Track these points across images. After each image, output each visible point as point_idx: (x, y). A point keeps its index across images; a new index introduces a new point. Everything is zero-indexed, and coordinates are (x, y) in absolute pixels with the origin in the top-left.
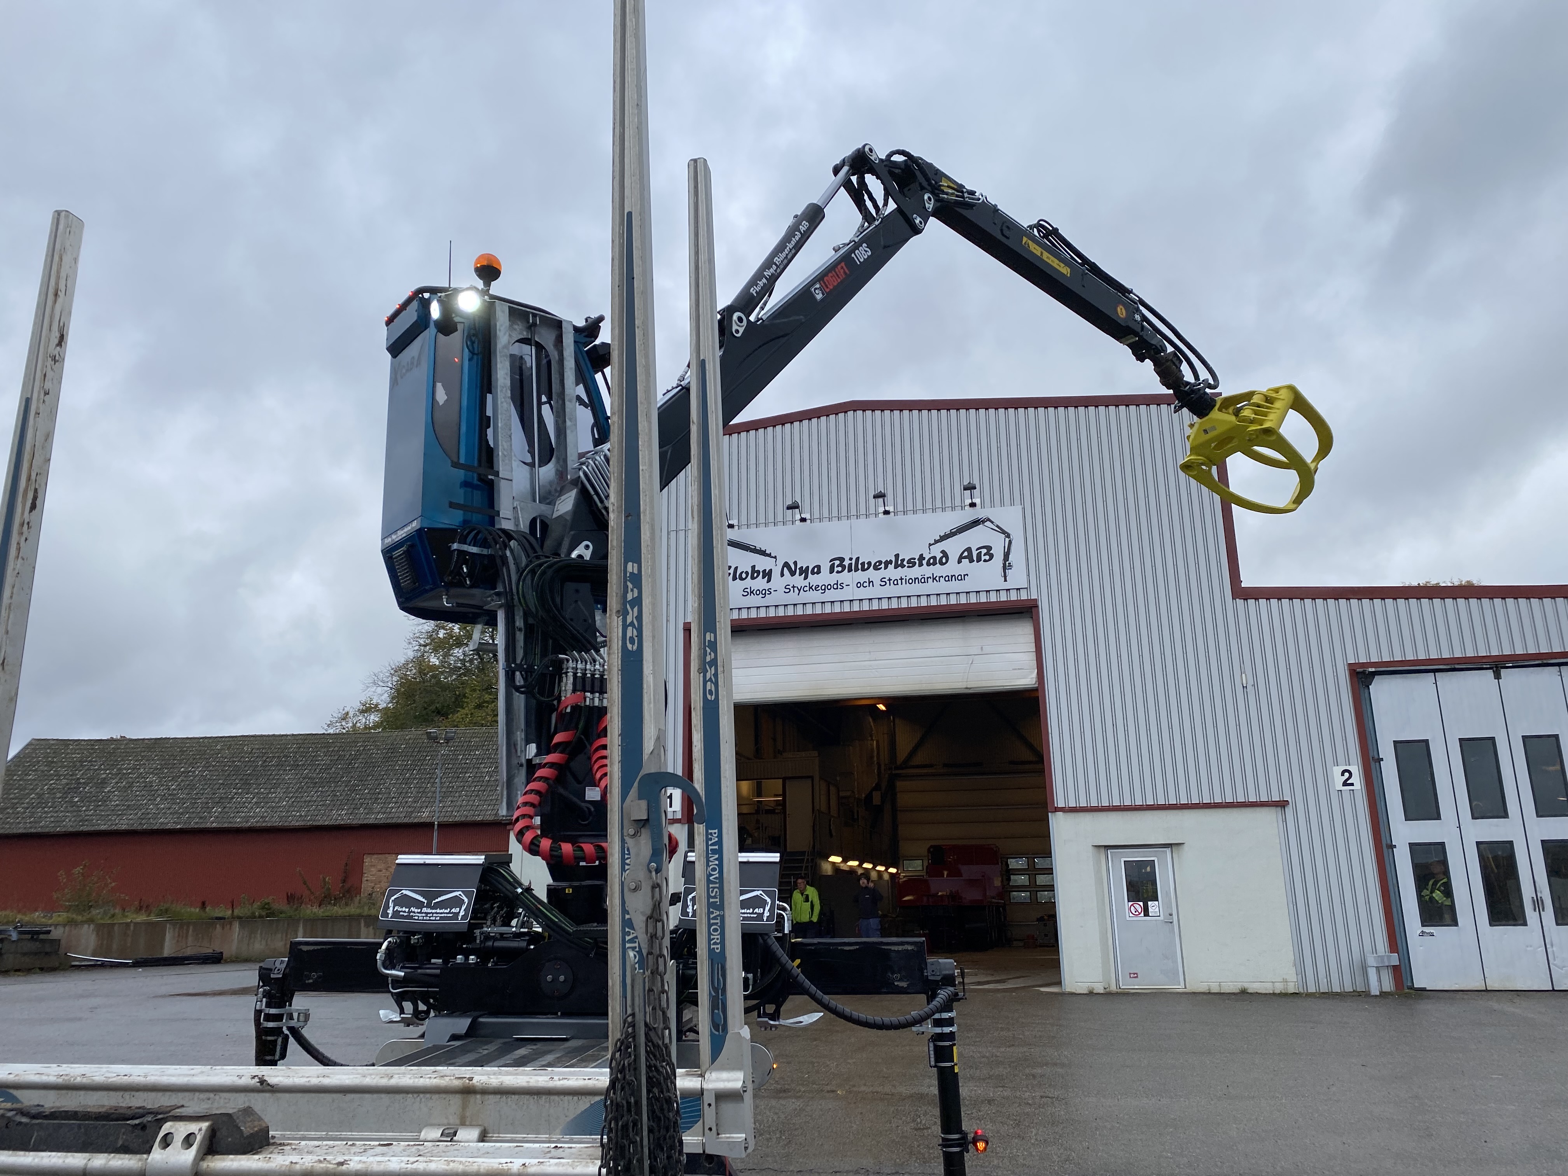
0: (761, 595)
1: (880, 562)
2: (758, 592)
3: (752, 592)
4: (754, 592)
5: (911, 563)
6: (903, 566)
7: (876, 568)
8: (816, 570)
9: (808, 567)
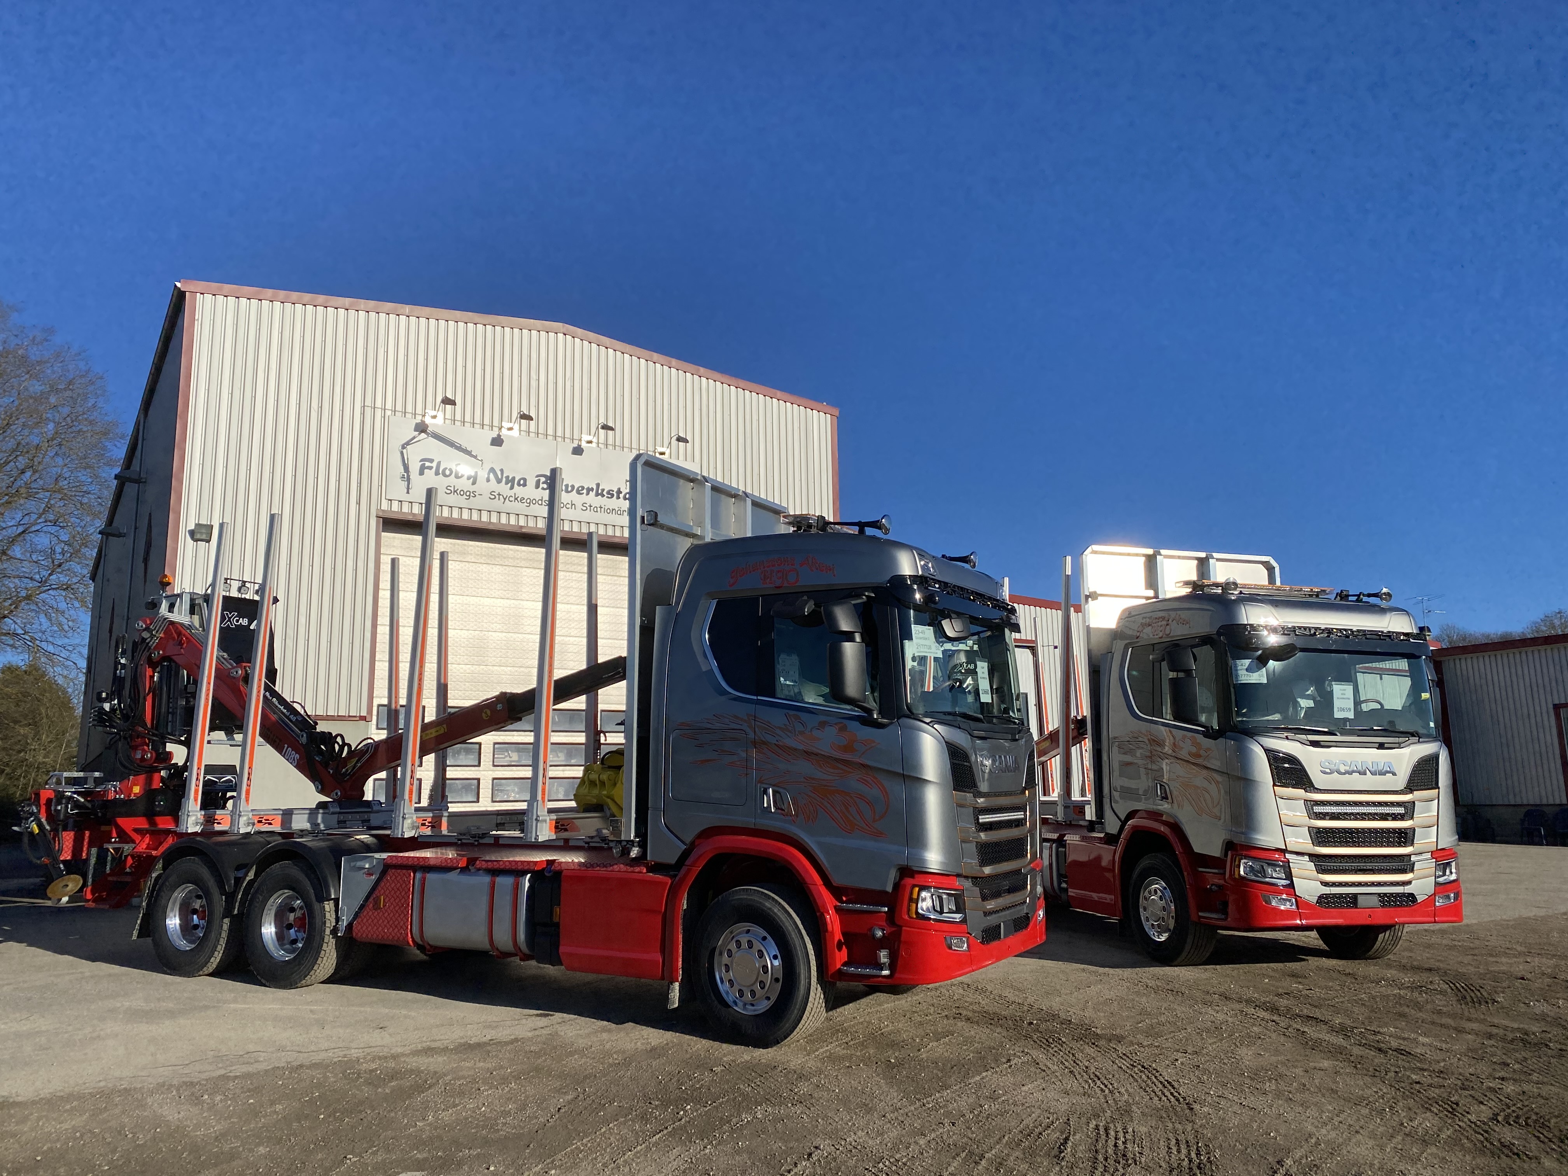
0: (465, 496)
1: (583, 488)
2: (462, 493)
3: (455, 491)
4: (458, 492)
5: (610, 494)
6: (603, 496)
7: (579, 492)
8: (522, 482)
9: (514, 478)
